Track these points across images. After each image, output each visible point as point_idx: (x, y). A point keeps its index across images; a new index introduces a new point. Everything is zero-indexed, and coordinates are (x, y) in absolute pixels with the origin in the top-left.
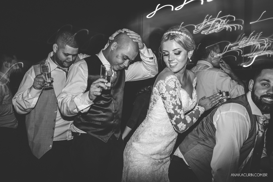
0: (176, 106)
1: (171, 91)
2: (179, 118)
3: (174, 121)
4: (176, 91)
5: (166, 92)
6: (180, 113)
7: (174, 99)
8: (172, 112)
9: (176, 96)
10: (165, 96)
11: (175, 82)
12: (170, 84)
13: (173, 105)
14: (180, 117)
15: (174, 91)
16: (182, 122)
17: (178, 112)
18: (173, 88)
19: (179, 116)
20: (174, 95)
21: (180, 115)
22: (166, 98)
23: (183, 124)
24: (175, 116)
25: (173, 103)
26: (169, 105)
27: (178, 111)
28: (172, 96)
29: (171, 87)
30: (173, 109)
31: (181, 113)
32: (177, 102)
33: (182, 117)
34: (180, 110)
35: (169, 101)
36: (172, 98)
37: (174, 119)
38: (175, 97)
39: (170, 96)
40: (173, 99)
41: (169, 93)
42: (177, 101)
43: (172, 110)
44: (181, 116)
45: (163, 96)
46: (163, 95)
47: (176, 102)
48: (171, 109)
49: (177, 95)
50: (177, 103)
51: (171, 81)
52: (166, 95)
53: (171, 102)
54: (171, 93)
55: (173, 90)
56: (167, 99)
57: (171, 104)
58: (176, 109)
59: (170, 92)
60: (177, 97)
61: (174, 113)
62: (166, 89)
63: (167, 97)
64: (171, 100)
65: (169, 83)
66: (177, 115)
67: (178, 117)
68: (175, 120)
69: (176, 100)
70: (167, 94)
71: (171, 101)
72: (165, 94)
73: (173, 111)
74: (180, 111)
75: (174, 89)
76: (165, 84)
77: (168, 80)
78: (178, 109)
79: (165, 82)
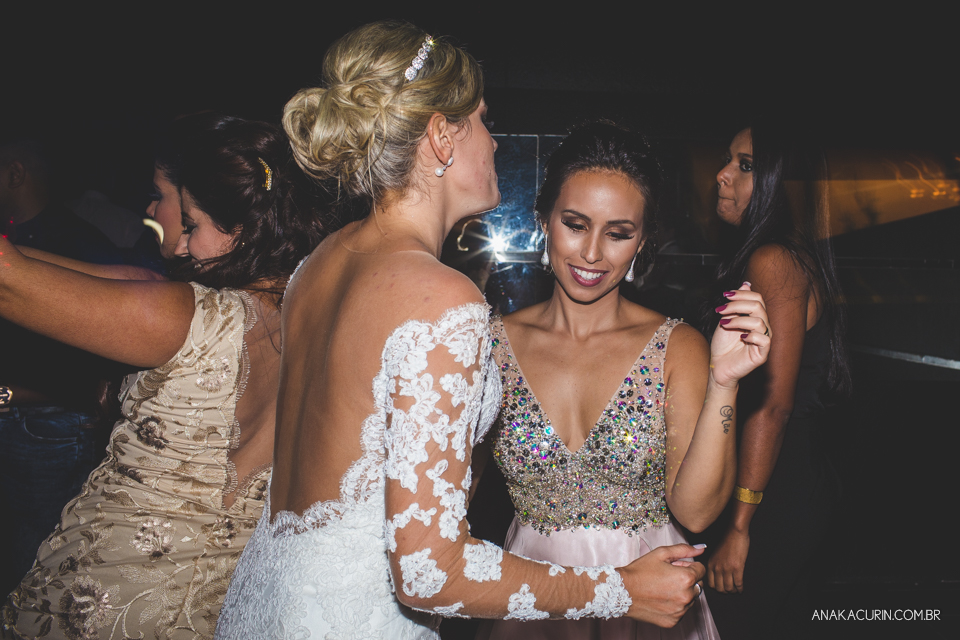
0: (441, 455)
1: (448, 376)
2: (427, 522)
3: (398, 530)
4: (471, 383)
5: (419, 375)
6: (446, 501)
7: (445, 418)
8: (410, 482)
9: (462, 406)
10: (408, 394)
12: (460, 342)
14: (435, 519)
15: (465, 383)
16: (428, 551)
17: (436, 493)
18: (466, 365)
19: (433, 512)
20: (455, 401)
21: (441, 510)
22: (412, 400)
23: (433, 563)
24: (414, 507)
25: (432, 439)
26: (410, 438)
27: (436, 487)
28: (446, 396)
29: (457, 360)
30: (421, 469)
31: (447, 505)
32: (453, 440)
33: (441, 525)
34: (451, 485)
35: (421, 420)
36: (439, 411)
37: (402, 520)
38: (454, 413)
39: (437, 397)
40: (441, 419)
41: (437, 387)
42: (457, 436)
43: (412, 468)
44: (443, 517)
45: (398, 388)
46: (401, 384)
47: (450, 436)
48: (411, 464)
49: (467, 404)
50: (450, 444)
51: (464, 334)
52: (418, 389)
53: (427, 427)
54: (445, 388)
55: (459, 375)
56: (414, 408)
57: (424, 439)
58: (430, 474)
59: (443, 381)
60: (464, 414)
61: (413, 488)
62: (425, 365)
63: (416, 396)
64: (433, 418)
65: (454, 340)
66: (425, 507)
67: (426, 517)
68: (402, 526)
69: (455, 427)
70: (425, 385)
71: (431, 428)
72: (415, 381)
73: (415, 478)
74: (449, 491)
75: (467, 374)
76: (433, 341)
77: (452, 325)
78: (446, 476)
79: (430, 332)
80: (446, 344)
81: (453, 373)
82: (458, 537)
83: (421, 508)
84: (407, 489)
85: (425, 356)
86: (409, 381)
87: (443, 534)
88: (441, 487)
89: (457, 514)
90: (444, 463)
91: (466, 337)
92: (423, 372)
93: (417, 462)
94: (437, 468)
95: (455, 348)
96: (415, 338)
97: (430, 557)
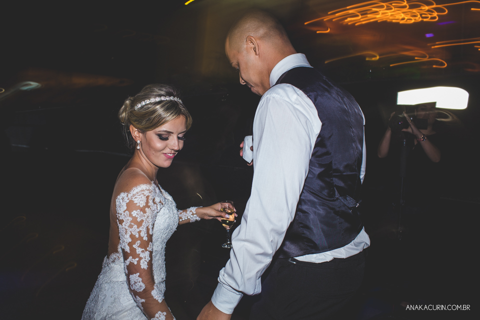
0: (137, 239)
1: (134, 211)
2: (136, 263)
3: (127, 266)
4: (145, 212)
5: (124, 212)
6: (142, 255)
7: (135, 226)
8: (127, 249)
9: (142, 221)
10: (121, 219)
11: (148, 197)
12: (138, 199)
13: (132, 236)
14: (139, 262)
15: (142, 213)
16: (138, 274)
17: (138, 253)
18: (141, 206)
19: (137, 259)
20: (139, 220)
21: (141, 258)
22: (122, 221)
24: (131, 257)
25: (132, 233)
26: (124, 234)
27: (137, 251)
28: (134, 220)
29: (138, 205)
30: (130, 244)
31: (142, 257)
32: (141, 234)
33: (141, 264)
34: (143, 249)
35: (127, 227)
36: (133, 224)
37: (128, 262)
38: (139, 224)
39: (130, 219)
40: (134, 227)
41: (131, 215)
42: (142, 232)
43: (127, 245)
44: (142, 261)
45: (119, 217)
46: (119, 215)
47: (139, 232)
49: (144, 220)
51: (140, 195)
52: (123, 217)
53: (129, 230)
54: (134, 215)
55: (139, 210)
56: (124, 224)
57: (129, 234)
58: (134, 246)
59: (132, 213)
60: (144, 224)
61: (129, 251)
62: (126, 208)
63: (124, 220)
64: (131, 226)
65: (136, 198)
66: (134, 258)
67: (135, 261)
68: (128, 264)
69: (140, 229)
70: (126, 215)
71: (131, 230)
72: (123, 214)
73: (129, 248)
74: (143, 251)
75: (143, 210)
76: (128, 199)
77: (135, 192)
78: (140, 246)
79: (127, 196)
80: (133, 200)
81: (136, 210)
82: (147, 268)
83: (133, 258)
84: (127, 252)
85: (125, 205)
86: (121, 214)
87: (142, 267)
88: (139, 250)
89: (146, 260)
90: (139, 242)
91: (140, 197)
92: (125, 211)
93: (128, 242)
94: (136, 244)
95: (136, 201)
96: (123, 199)
97: (139, 276)
